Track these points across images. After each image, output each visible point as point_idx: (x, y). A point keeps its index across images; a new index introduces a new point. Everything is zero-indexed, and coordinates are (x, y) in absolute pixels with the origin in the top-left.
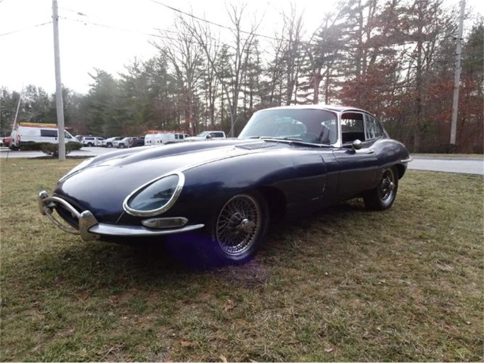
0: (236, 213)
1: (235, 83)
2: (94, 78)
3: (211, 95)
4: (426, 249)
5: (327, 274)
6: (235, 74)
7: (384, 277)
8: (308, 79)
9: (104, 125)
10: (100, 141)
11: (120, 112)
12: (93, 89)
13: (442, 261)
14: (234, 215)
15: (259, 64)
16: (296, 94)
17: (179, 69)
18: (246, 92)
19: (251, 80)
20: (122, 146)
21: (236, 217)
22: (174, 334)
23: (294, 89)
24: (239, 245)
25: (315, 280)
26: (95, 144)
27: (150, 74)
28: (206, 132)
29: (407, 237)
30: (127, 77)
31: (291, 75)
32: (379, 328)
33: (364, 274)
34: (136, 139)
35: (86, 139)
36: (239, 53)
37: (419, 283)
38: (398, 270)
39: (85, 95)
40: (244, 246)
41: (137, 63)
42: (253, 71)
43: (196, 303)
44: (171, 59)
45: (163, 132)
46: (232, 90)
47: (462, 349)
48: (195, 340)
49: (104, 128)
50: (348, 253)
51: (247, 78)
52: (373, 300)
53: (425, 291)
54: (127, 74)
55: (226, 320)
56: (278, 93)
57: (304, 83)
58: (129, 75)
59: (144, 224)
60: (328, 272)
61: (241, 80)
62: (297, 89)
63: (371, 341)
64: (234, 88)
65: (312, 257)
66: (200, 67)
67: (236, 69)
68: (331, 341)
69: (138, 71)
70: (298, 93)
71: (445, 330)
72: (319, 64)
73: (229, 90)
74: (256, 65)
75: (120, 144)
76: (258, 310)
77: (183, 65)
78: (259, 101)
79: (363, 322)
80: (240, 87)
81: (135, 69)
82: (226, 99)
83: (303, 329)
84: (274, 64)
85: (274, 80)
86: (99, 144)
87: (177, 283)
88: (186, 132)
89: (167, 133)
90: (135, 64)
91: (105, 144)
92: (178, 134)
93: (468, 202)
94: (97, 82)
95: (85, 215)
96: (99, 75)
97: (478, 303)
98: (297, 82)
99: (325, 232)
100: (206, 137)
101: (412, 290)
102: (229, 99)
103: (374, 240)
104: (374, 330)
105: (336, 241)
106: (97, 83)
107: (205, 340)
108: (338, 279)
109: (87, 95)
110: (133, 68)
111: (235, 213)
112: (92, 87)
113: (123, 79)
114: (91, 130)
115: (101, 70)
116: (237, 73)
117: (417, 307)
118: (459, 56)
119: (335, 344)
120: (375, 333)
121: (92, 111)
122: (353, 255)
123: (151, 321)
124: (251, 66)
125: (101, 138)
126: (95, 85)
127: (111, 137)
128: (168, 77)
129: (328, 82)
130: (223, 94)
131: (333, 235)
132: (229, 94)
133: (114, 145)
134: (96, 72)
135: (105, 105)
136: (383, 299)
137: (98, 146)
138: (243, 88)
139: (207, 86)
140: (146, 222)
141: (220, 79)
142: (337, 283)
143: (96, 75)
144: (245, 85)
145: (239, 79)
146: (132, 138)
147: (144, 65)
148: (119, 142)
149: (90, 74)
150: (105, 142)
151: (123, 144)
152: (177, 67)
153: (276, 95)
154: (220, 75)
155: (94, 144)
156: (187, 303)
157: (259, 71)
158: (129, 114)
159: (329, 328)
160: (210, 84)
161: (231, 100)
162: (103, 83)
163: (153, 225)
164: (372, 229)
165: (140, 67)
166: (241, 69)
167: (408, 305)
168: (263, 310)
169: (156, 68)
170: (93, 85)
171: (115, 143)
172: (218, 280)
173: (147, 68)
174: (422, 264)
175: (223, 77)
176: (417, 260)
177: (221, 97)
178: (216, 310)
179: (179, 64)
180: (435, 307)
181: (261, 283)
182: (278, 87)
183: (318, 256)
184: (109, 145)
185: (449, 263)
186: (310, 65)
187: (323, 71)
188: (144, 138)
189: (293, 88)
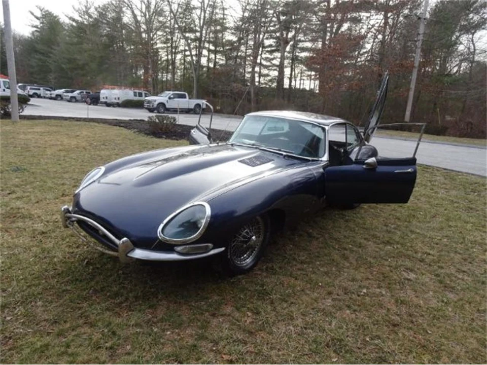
0: (246, 231)
1: (199, 39)
2: (37, 18)
3: (174, 50)
4: (393, 255)
5: (320, 284)
6: (199, 30)
7: (364, 287)
8: (274, 42)
9: (51, 74)
10: (48, 92)
11: (70, 61)
12: (36, 31)
13: (407, 269)
14: (244, 233)
15: (225, 21)
16: (261, 57)
17: (137, 19)
18: (209, 51)
19: (216, 37)
20: (74, 100)
21: (245, 234)
22: (214, 348)
23: (260, 52)
24: (245, 255)
25: (312, 290)
26: (42, 95)
27: (104, 21)
28: (168, 92)
29: (377, 241)
30: (76, 21)
31: (257, 36)
32: (368, 339)
33: (349, 283)
34: (89, 93)
35: (31, 89)
36: (204, 7)
37: (391, 292)
38: (374, 279)
39: (27, 38)
40: (249, 257)
41: (89, 6)
42: (218, 28)
43: (222, 315)
44: (128, 6)
45: (121, 89)
46: (196, 47)
47: (426, 356)
48: (233, 353)
49: (51, 77)
50: (333, 260)
51: (211, 35)
52: (360, 311)
53: (397, 301)
54: (77, 17)
55: (251, 333)
56: (243, 54)
57: (270, 46)
58: (80, 19)
59: (176, 250)
60: (321, 283)
61: (205, 37)
62: (262, 51)
63: (363, 351)
64: (197, 45)
65: (305, 264)
66: (161, 19)
67: (200, 24)
68: (335, 351)
69: (90, 16)
70: (264, 56)
71: (414, 339)
72: (286, 27)
73: (192, 46)
74: (221, 21)
75: (71, 97)
76: (274, 323)
77: (142, 15)
78: (223, 60)
79: (356, 333)
80: (204, 44)
81: (87, 13)
82: (188, 56)
83: (313, 341)
84: (241, 23)
85: (240, 39)
86: (47, 96)
87: (199, 294)
88: (145, 89)
89: (125, 89)
90: (86, 7)
91: (53, 96)
92: (137, 91)
93: (423, 199)
94: (41, 23)
95: (123, 242)
96: (43, 15)
97: (436, 313)
98: (263, 44)
99: (310, 235)
100: (168, 97)
101: (386, 300)
102: (191, 56)
103: (352, 245)
104: (364, 340)
105: (321, 245)
106: (42, 25)
107: (240, 353)
108: (330, 289)
109: (29, 37)
110: (84, 11)
111: (244, 230)
112: (35, 29)
113: (71, 22)
114: (36, 78)
115: (46, 9)
116: (202, 28)
117: (393, 318)
118: (421, 36)
119: (339, 354)
120: (365, 343)
121: (36, 57)
122: (338, 263)
123: (191, 336)
124: (216, 22)
125: (49, 89)
126: (39, 27)
127: (61, 88)
128: (125, 26)
129: (294, 47)
130: (185, 50)
131: (317, 239)
132: (193, 50)
133: (64, 97)
134: (40, 12)
135: (52, 51)
136: (367, 310)
137: (45, 97)
138: (207, 45)
139: (167, 39)
140: (179, 249)
141: (182, 34)
142: (330, 293)
143: (39, 14)
144: (209, 42)
145: (204, 35)
146: (85, 91)
147: (96, 9)
148: (70, 95)
149: (32, 14)
150: (54, 94)
151: (74, 97)
152: (135, 16)
153: (240, 55)
154: (183, 30)
155: (40, 95)
156: (213, 315)
157: (225, 29)
158: (81, 63)
159: (333, 340)
160: (172, 38)
161: (194, 58)
162: (48, 25)
163: (184, 251)
164: (348, 232)
165: (92, 10)
166: (206, 25)
167: (386, 315)
168: (278, 322)
169: (111, 15)
170: (36, 27)
171: (66, 96)
172: (232, 291)
173: (101, 14)
174: (392, 271)
175: (185, 32)
176: (388, 268)
177: (183, 53)
178: (241, 323)
179: (137, 12)
180: (405, 317)
181: (270, 295)
182: (243, 48)
183: (309, 263)
184: (58, 97)
185: (412, 271)
186: (277, 27)
187: (290, 35)
188: (99, 93)
189: (259, 50)
